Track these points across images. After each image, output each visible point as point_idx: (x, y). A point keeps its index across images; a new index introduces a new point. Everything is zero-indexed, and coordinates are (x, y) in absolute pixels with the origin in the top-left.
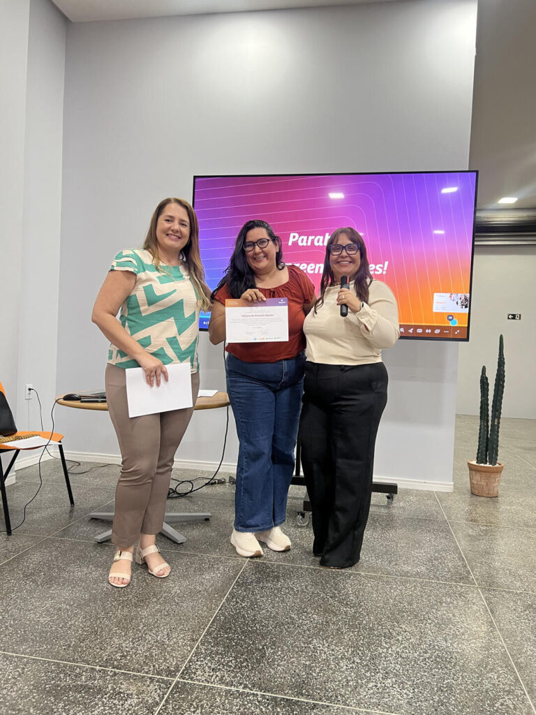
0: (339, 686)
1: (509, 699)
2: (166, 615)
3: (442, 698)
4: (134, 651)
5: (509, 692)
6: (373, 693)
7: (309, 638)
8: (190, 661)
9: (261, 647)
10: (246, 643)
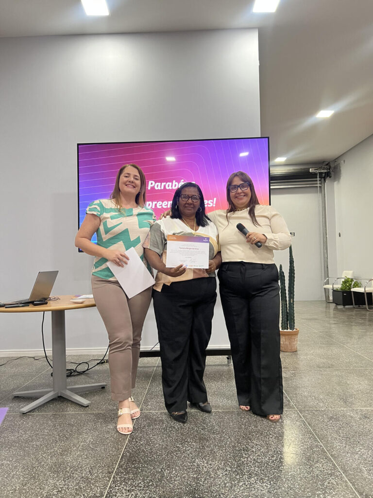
0: (219, 488)
1: (333, 479)
2: (86, 458)
3: (290, 485)
4: (66, 486)
5: (331, 475)
6: (244, 489)
7: (193, 459)
8: (110, 488)
9: (160, 470)
10: (148, 469)
